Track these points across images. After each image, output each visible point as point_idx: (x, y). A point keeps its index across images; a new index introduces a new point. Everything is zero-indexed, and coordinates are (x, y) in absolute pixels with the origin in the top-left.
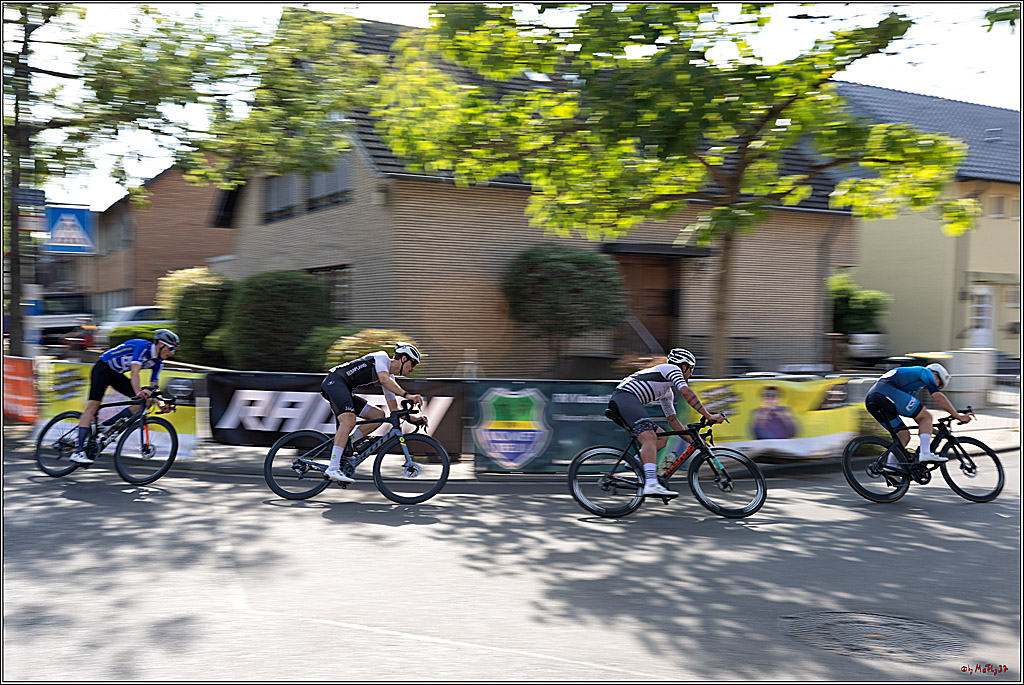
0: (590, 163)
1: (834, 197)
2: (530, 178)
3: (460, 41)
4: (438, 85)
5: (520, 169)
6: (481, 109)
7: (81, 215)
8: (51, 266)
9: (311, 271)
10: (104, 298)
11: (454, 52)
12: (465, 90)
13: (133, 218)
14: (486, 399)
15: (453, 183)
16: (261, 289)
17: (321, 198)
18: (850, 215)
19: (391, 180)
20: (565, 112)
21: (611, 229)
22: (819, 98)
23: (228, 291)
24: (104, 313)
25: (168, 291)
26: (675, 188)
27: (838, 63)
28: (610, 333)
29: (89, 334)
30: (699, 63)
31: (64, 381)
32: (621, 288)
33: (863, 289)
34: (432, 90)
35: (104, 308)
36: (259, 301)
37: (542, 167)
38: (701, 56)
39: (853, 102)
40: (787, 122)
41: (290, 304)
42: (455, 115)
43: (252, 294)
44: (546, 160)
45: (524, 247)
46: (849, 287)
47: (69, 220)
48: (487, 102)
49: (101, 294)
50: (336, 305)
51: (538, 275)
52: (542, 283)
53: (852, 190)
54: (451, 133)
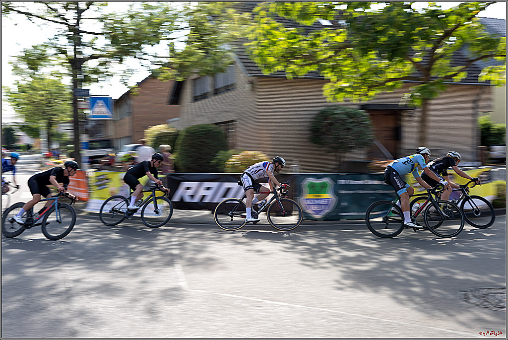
0: (354, 64)
1: (481, 76)
2: (324, 73)
3: (287, 6)
4: (276, 29)
5: (318, 69)
6: (298, 39)
7: (106, 100)
8: (94, 127)
9: (217, 124)
10: (119, 141)
11: (283, 12)
12: (290, 30)
13: (132, 101)
14: (304, 184)
15: (286, 78)
16: (193, 133)
17: (221, 88)
18: (490, 85)
19: (254, 77)
20: (340, 39)
21: (365, 97)
22: (472, 25)
23: (177, 135)
24: (119, 148)
25: (148, 136)
26: (396, 74)
27: (481, 7)
28: (366, 149)
29: (112, 158)
30: (408, 10)
31: (100, 180)
32: (371, 127)
33: (497, 123)
34: (273, 31)
35: (119, 146)
36: (192, 139)
37: (329, 68)
38: (409, 7)
39: (489, 28)
40: (454, 38)
41: (207, 140)
42: (284, 43)
43: (188, 136)
44: (331, 64)
45: (322, 108)
46: (489, 122)
47: (100, 103)
48: (300, 36)
49: (118, 139)
50: (229, 140)
51: (329, 122)
52: (331, 126)
53: (490, 72)
54: (283, 52)
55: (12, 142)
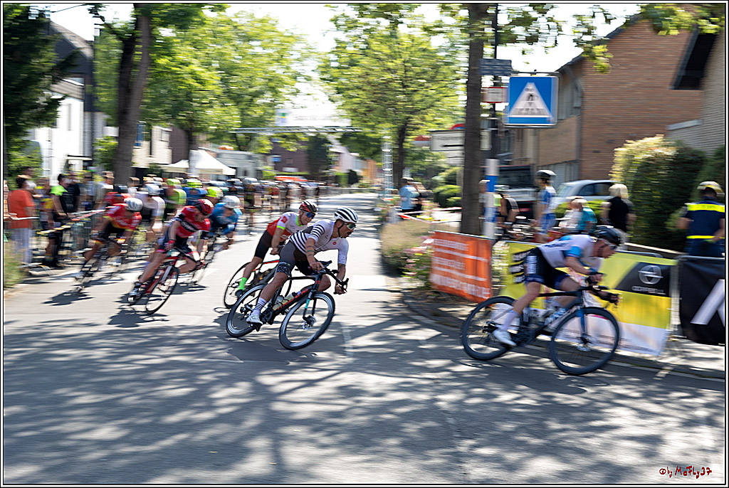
55: (326, 167)
